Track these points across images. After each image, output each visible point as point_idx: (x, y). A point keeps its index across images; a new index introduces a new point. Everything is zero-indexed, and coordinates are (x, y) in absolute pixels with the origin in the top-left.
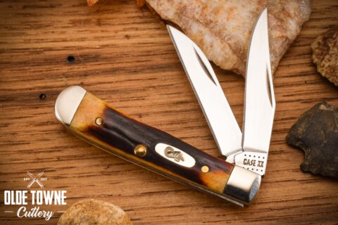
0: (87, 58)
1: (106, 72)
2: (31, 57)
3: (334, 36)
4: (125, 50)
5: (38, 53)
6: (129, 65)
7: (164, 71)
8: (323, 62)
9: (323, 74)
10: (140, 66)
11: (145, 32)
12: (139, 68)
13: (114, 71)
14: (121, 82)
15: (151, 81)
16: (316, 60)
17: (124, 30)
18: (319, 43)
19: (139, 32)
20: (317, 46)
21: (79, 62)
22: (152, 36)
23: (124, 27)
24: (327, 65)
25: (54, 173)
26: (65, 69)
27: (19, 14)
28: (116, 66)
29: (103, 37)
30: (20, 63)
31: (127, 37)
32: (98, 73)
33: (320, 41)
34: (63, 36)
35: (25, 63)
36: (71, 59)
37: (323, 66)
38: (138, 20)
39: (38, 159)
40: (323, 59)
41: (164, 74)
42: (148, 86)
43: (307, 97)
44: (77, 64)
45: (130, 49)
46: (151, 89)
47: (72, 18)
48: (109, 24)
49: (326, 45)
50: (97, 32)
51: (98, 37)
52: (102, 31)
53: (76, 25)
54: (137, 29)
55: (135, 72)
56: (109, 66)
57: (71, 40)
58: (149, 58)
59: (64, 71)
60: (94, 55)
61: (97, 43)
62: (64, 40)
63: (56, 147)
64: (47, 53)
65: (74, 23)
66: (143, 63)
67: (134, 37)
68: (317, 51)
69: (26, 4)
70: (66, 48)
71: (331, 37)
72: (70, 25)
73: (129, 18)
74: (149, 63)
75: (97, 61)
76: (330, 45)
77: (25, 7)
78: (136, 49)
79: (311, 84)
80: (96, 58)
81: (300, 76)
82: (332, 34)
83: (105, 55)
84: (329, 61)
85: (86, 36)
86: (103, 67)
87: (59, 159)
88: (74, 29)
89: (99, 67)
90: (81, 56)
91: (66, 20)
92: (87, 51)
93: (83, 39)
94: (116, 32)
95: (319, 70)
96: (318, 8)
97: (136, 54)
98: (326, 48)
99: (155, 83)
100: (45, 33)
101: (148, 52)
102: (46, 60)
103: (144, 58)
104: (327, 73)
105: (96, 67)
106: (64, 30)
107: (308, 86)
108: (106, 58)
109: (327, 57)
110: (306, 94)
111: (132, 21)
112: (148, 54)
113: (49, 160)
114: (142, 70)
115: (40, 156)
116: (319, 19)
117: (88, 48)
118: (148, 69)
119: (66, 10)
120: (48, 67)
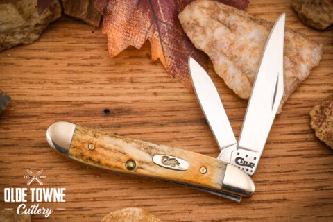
0: (120, 112)
1: (136, 124)
2: (73, 109)
3: (330, 106)
4: (153, 106)
5: (79, 105)
6: (157, 118)
7: (186, 125)
8: (321, 128)
9: (321, 139)
10: (165, 120)
11: (170, 90)
12: (165, 122)
13: (143, 124)
14: (149, 133)
15: (175, 134)
16: (314, 126)
17: (153, 88)
18: (317, 111)
19: (165, 90)
20: (315, 114)
21: (113, 115)
22: (176, 94)
23: (152, 85)
24: (324, 131)
25: (90, 212)
26: (102, 120)
27: (63, 71)
28: (145, 119)
29: (134, 94)
30: (64, 114)
31: (155, 94)
32: (129, 125)
33: (318, 110)
34: (100, 92)
35: (67, 113)
36: (107, 111)
37: (321, 132)
38: (165, 80)
39: (77, 199)
40: (321, 125)
41: (186, 128)
42: (172, 137)
43: (308, 153)
44: (112, 116)
45: (157, 105)
46: (174, 141)
47: (109, 76)
48: (140, 83)
49: (322, 113)
50: (129, 88)
51: (130, 94)
52: (134, 88)
53: (112, 83)
54: (164, 87)
55: (162, 125)
56: (139, 119)
57: (107, 95)
58: (174, 113)
59: (101, 122)
60: (126, 109)
61: (130, 99)
62: (102, 95)
63: (92, 189)
64: (86, 106)
65: (110, 80)
66: (168, 118)
67: (161, 94)
68: (315, 118)
69: (70, 62)
70: (103, 102)
71: (327, 107)
72: (107, 82)
73: (157, 77)
74: (173, 118)
75: (129, 114)
76: (326, 114)
77: (69, 65)
78: (163, 105)
79: (311, 141)
80: (128, 112)
81: (302, 134)
82: (328, 104)
83: (136, 110)
84: (326, 127)
85: (120, 92)
86: (134, 120)
87: (95, 200)
88: (109, 86)
89: (131, 120)
90: (116, 109)
91: (104, 77)
92: (120, 105)
93: (117, 95)
94: (146, 89)
95: (317, 135)
96: (319, 74)
97: (162, 110)
98: (323, 116)
99: (178, 136)
100: (86, 88)
101: (173, 108)
102: (86, 112)
103: (169, 114)
104: (324, 138)
105: (128, 120)
106: (102, 86)
107: (309, 143)
108: (136, 112)
109: (324, 124)
110: (307, 150)
111: (159, 80)
112: (173, 109)
113: (87, 200)
114: (167, 124)
115: (79, 196)
116: (319, 85)
117: (121, 103)
118: (173, 123)
119: (104, 68)
120: (87, 118)
